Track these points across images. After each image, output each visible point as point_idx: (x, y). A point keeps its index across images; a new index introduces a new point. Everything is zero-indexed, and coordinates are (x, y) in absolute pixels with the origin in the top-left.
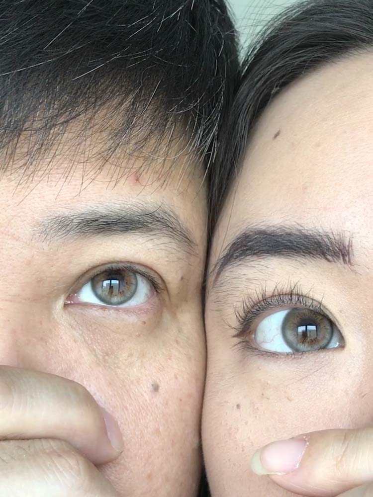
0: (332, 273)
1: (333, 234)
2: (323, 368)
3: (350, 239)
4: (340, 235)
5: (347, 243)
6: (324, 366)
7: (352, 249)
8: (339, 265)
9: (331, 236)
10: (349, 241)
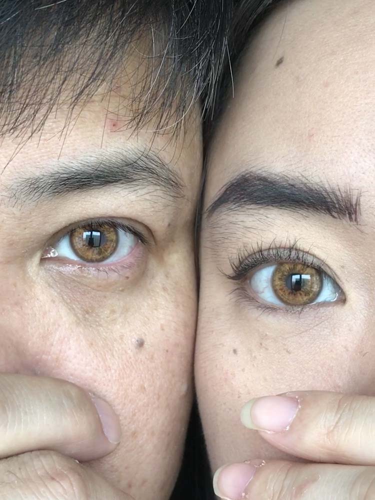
0: (336, 229)
1: (340, 191)
2: (323, 323)
3: (357, 198)
4: (346, 192)
5: (354, 202)
6: (323, 321)
7: (359, 208)
8: (344, 222)
9: (338, 193)
10: (357, 200)
